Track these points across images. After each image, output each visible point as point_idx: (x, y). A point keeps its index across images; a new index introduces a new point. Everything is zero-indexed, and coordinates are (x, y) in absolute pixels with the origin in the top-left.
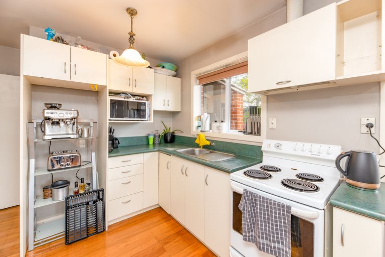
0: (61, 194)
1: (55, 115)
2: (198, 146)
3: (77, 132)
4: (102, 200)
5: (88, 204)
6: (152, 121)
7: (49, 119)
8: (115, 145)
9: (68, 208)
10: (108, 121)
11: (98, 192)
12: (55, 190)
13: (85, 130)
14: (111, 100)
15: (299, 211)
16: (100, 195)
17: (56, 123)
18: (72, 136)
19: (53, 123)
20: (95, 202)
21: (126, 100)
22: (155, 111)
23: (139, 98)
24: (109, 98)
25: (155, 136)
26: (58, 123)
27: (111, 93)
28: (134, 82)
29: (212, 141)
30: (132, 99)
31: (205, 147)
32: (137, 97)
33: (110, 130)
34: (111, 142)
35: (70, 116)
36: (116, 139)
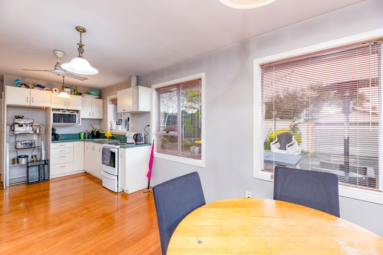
0: (23, 161)
1: (21, 122)
2: (106, 138)
3: (33, 130)
4: (47, 164)
5: (39, 166)
6: (80, 125)
7: (17, 123)
8: (56, 138)
9: (28, 167)
10: (51, 125)
11: (45, 161)
12: (20, 159)
13: (38, 129)
14: (54, 114)
15: (113, 150)
16: (47, 162)
17: (21, 126)
18: (30, 132)
19: (19, 126)
20: (43, 166)
21: (63, 113)
22: (82, 119)
23: (72, 111)
24: (52, 113)
25: (85, 134)
26: (22, 126)
27: (53, 109)
28: (68, 104)
29: (115, 135)
30: (67, 113)
31: (110, 138)
32: (70, 111)
33: (53, 130)
34: (53, 136)
35: (29, 122)
36: (57, 135)
